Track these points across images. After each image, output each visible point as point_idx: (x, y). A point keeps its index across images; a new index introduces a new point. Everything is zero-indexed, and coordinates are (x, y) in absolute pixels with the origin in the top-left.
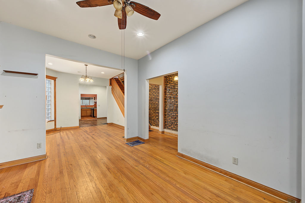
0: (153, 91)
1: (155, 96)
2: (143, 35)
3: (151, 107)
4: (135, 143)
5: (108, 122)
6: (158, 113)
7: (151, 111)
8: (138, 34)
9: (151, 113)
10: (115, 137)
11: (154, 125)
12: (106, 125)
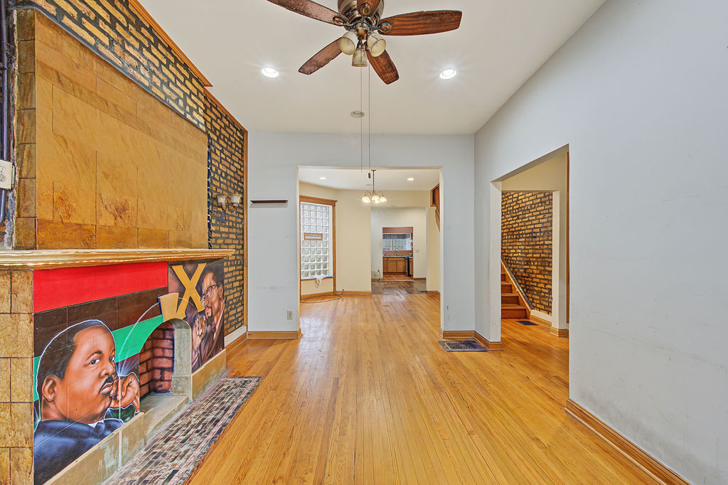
0: (538, 209)
1: (543, 223)
2: (455, 73)
3: (533, 257)
4: (463, 345)
5: (428, 289)
6: (550, 273)
7: (532, 267)
8: (441, 76)
9: (533, 273)
10: (425, 323)
11: (540, 309)
12: (424, 295)
